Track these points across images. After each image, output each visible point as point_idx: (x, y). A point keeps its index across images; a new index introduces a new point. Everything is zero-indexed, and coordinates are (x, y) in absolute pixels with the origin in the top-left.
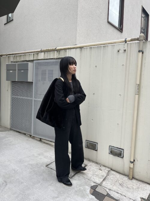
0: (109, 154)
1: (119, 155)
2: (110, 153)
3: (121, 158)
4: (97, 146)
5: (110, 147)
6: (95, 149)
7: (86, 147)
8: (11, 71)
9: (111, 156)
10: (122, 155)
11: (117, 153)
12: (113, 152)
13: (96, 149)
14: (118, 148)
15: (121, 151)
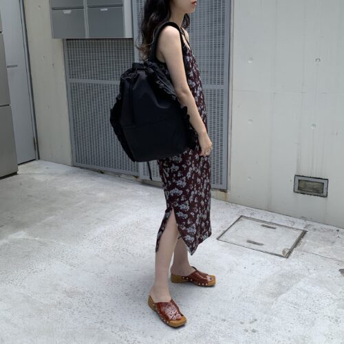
4: (325, 186)
6: (322, 195)
7: (296, 190)
8: (68, 12)
13: (325, 194)
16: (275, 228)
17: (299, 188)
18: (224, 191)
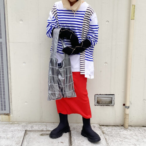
0: (95, 105)
1: (110, 103)
2: (97, 104)
3: (112, 106)
5: (97, 96)
9: (99, 107)
10: (113, 102)
11: (107, 101)
12: (101, 102)
14: (106, 95)
15: (112, 98)
18: (8, 115)
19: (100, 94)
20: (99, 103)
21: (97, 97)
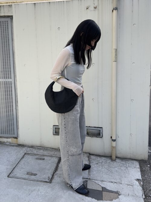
1: (98, 135)
2: (87, 135)
3: (100, 138)
9: (88, 138)
10: (101, 134)
11: (95, 133)
12: (90, 134)
14: (95, 127)
15: (100, 130)
16: (44, 159)
17: (55, 133)
18: (16, 138)
19: (89, 127)
20: (89, 135)
21: (87, 129)
